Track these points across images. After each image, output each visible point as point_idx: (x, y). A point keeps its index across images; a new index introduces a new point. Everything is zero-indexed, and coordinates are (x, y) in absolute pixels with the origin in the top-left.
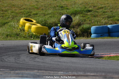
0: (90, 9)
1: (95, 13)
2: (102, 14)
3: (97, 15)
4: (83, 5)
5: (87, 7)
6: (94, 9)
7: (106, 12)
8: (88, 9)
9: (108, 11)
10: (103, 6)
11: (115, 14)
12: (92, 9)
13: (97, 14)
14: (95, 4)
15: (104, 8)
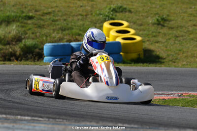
0: (31, 14)
1: (40, 21)
2: (51, 24)
3: (43, 25)
4: (18, 7)
5: (25, 11)
6: (36, 14)
7: (57, 20)
8: (28, 15)
9: (60, 19)
10: (50, 10)
11: (72, 25)
12: (34, 15)
13: (42, 22)
14: (37, 8)
15: (52, 14)
